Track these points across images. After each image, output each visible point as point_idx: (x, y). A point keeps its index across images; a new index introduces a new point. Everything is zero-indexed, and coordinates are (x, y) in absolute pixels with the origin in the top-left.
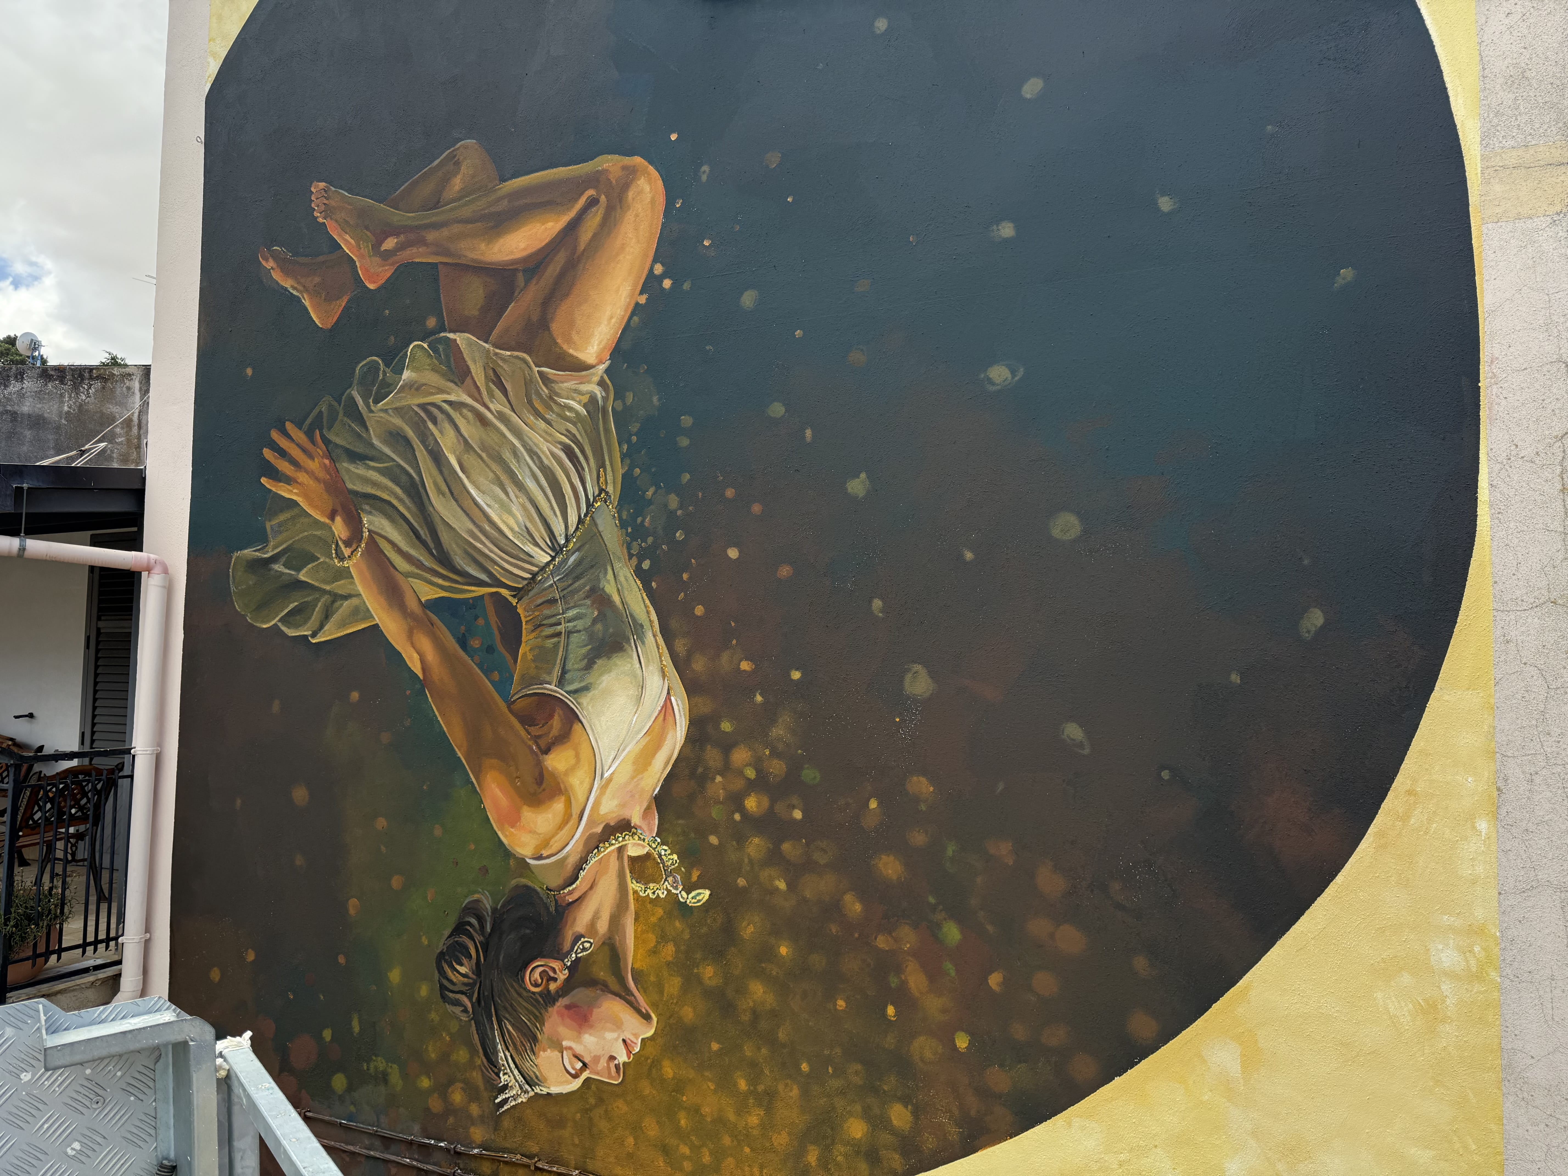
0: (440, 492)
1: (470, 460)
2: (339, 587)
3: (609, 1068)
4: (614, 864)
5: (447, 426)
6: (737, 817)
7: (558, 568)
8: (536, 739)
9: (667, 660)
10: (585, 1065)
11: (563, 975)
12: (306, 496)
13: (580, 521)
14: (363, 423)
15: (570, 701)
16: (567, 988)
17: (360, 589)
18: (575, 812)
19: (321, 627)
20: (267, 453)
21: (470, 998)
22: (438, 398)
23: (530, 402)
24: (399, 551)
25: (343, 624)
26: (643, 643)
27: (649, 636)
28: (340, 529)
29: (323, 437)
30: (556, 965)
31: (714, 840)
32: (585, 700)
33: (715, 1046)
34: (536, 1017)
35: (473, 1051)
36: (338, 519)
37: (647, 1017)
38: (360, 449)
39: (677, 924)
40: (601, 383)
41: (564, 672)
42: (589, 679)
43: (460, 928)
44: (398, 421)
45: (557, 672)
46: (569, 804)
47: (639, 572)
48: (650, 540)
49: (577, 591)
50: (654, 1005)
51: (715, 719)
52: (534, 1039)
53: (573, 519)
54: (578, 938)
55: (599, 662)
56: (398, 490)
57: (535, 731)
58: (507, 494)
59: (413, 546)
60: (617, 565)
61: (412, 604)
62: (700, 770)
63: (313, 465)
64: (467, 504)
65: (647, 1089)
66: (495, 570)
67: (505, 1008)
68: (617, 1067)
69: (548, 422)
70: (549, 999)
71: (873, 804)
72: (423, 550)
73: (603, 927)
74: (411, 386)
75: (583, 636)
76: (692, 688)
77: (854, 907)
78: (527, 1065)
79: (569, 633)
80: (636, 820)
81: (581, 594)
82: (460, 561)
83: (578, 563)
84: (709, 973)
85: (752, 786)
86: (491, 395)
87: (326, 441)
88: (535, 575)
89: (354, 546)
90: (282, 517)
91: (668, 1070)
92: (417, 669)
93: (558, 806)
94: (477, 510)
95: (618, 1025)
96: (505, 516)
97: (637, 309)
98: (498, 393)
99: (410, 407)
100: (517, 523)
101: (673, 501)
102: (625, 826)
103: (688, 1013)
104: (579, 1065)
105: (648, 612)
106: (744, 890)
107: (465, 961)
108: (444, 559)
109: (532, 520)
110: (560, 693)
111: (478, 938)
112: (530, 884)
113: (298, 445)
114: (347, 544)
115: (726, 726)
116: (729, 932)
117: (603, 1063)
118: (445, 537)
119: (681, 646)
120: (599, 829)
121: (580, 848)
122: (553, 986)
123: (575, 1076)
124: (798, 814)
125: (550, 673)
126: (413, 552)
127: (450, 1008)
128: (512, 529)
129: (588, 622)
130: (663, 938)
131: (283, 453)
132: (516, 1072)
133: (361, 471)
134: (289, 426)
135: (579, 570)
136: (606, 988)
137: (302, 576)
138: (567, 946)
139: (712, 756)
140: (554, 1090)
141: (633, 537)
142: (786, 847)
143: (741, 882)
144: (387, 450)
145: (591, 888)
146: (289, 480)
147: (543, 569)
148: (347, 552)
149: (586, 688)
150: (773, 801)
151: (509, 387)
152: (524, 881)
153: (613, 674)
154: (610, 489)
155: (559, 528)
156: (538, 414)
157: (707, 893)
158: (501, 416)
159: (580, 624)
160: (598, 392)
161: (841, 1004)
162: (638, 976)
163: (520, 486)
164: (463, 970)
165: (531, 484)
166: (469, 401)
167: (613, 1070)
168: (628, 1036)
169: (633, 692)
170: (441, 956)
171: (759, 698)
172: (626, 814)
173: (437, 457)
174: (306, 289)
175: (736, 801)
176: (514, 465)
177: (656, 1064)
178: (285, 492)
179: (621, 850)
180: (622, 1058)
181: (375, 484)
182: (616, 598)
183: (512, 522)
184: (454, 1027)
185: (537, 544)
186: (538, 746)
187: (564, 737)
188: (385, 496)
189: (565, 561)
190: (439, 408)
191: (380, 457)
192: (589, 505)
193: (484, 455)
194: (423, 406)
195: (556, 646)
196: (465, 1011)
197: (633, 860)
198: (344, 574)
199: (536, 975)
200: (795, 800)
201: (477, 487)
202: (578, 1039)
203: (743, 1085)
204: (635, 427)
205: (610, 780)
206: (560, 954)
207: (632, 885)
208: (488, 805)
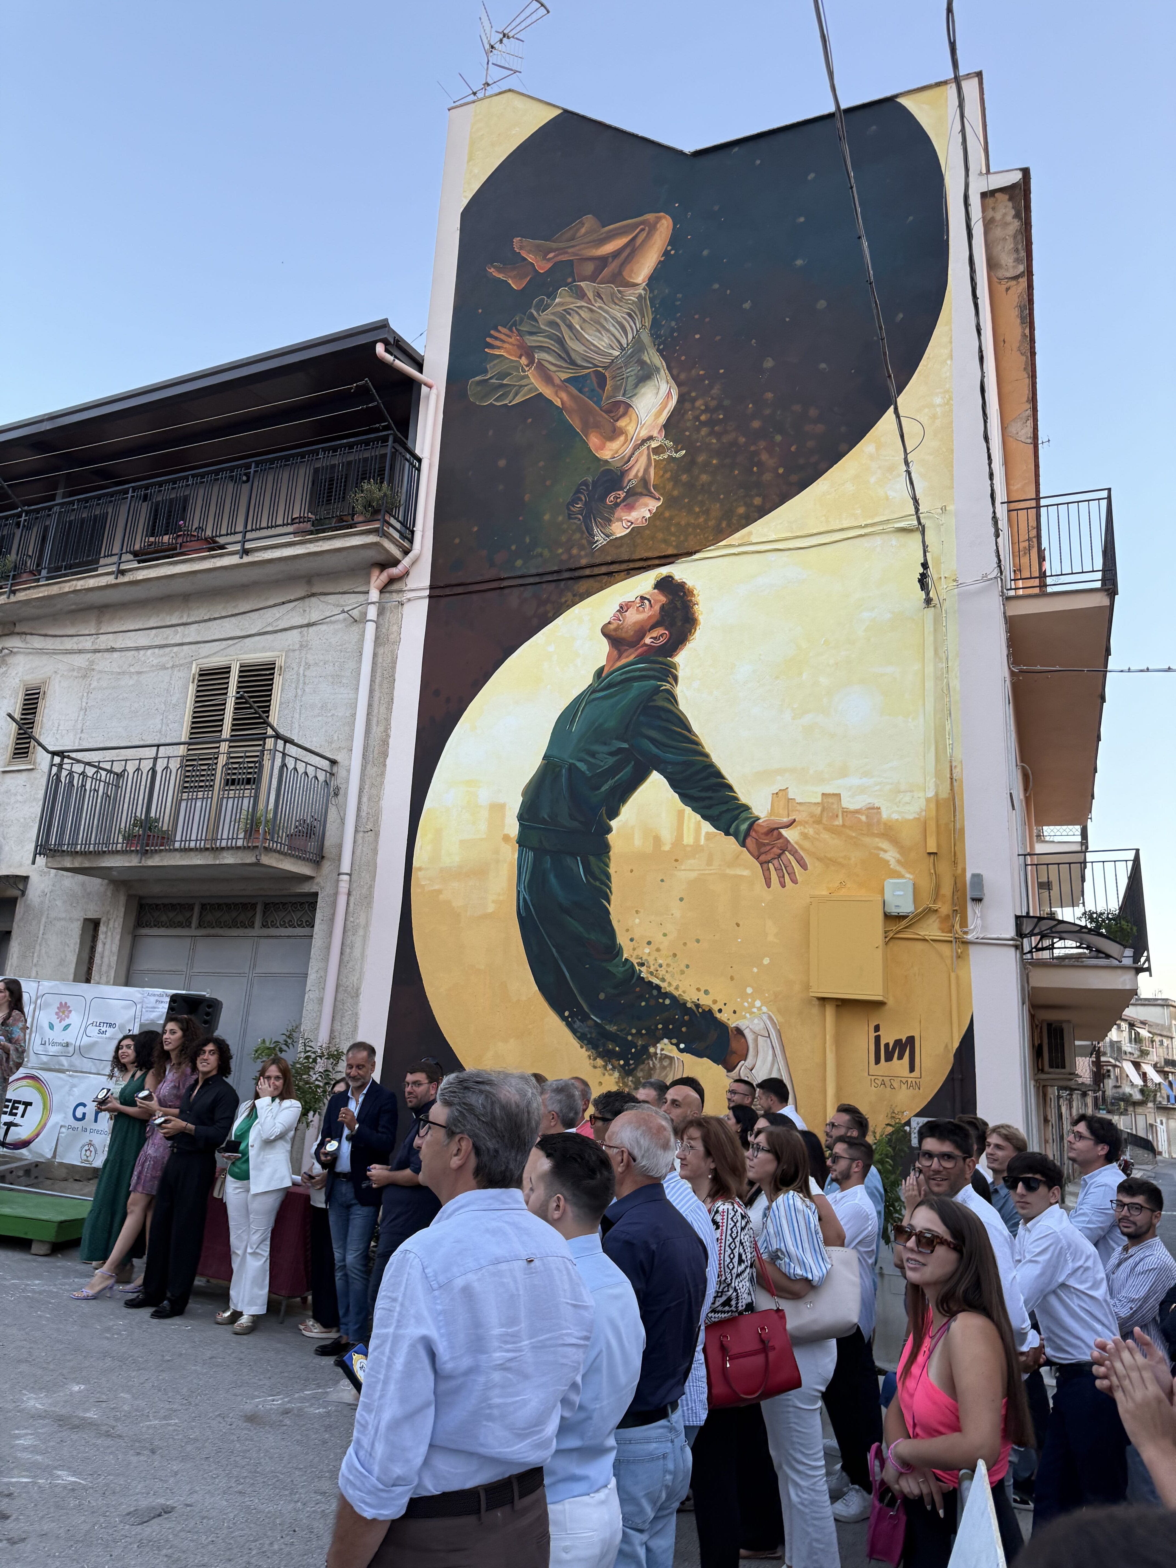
0: (571, 339)
1: (586, 325)
2: (523, 382)
3: (642, 521)
4: (646, 452)
5: (575, 315)
6: (697, 423)
7: (623, 356)
8: (612, 418)
9: (669, 377)
12: (508, 352)
13: (633, 338)
14: (536, 320)
15: (628, 401)
17: (533, 381)
18: (629, 438)
19: (514, 398)
20: (488, 340)
21: (582, 515)
22: (571, 306)
23: (613, 300)
24: (551, 364)
25: (525, 396)
26: (659, 374)
27: (662, 371)
28: (524, 361)
29: (517, 329)
30: (620, 492)
31: (687, 434)
32: (634, 399)
33: (686, 501)
34: (611, 513)
35: (582, 533)
36: (523, 358)
37: (659, 499)
38: (534, 330)
40: (644, 289)
41: (625, 391)
42: (636, 392)
43: (578, 491)
44: (552, 317)
45: (622, 391)
46: (626, 436)
47: (658, 350)
48: (663, 338)
49: (631, 362)
50: (661, 495)
51: (689, 393)
52: (611, 520)
53: (630, 337)
54: (630, 481)
55: (640, 385)
56: (552, 342)
57: (612, 415)
58: (601, 334)
59: (558, 361)
60: (649, 350)
61: (557, 381)
62: (682, 412)
63: (511, 340)
64: (584, 341)
65: (658, 523)
66: (595, 362)
67: (597, 514)
69: (620, 306)
70: (617, 505)
71: (750, 406)
72: (562, 361)
73: (640, 474)
74: (560, 304)
75: (634, 377)
76: (679, 385)
77: (742, 440)
78: (607, 531)
79: (628, 377)
80: (655, 434)
81: (633, 362)
82: (580, 362)
83: (631, 353)
84: (684, 477)
85: (703, 412)
86: (596, 301)
87: (518, 330)
88: (613, 360)
89: (530, 366)
90: (495, 362)
91: (667, 514)
92: (559, 404)
93: (622, 438)
94: (588, 342)
95: (646, 505)
96: (600, 342)
97: (660, 262)
98: (598, 300)
99: (558, 311)
100: (605, 343)
101: (673, 324)
102: (651, 438)
103: (676, 493)
104: (630, 524)
105: (662, 363)
106: (700, 446)
107: (580, 503)
108: (573, 363)
109: (612, 341)
110: (624, 399)
111: (585, 493)
112: (609, 468)
113: (504, 334)
114: (527, 366)
115: (693, 394)
116: (693, 462)
117: (640, 520)
118: (573, 355)
119: (675, 372)
120: (639, 442)
121: (631, 450)
122: (619, 500)
123: (628, 528)
124: (721, 416)
125: (619, 392)
126: (557, 363)
128: (603, 346)
129: (636, 372)
130: (665, 472)
131: (496, 338)
132: (602, 534)
133: (535, 338)
134: (500, 328)
136: (641, 494)
137: (505, 382)
138: (625, 485)
139: (687, 405)
140: (618, 536)
142: (716, 428)
143: (698, 444)
144: (547, 329)
145: (636, 462)
146: (499, 348)
147: (616, 357)
148: (527, 369)
149: (635, 395)
150: (711, 415)
151: (603, 297)
152: (607, 467)
153: (646, 388)
154: (647, 324)
155: (624, 342)
156: (616, 304)
157: (684, 452)
158: (600, 308)
159: (632, 373)
160: (643, 292)
161: (736, 472)
163: (608, 330)
165: (612, 329)
166: (586, 305)
167: (644, 521)
168: (650, 508)
169: (655, 392)
170: (569, 504)
171: (707, 382)
172: (651, 434)
173: (570, 327)
174: (510, 277)
175: (697, 418)
176: (605, 324)
177: (662, 513)
178: (497, 352)
179: (648, 447)
180: (648, 515)
181: (542, 342)
182: (648, 361)
183: (603, 343)
184: (574, 527)
185: (614, 349)
186: (613, 420)
187: (625, 414)
188: (546, 345)
189: (626, 353)
190: (573, 310)
191: (544, 331)
192: (637, 331)
193: (591, 323)
194: (564, 310)
195: (622, 383)
196: (580, 520)
197: (654, 449)
198: (525, 377)
199: (612, 498)
200: (720, 412)
201: (588, 334)
202: (629, 515)
203: (697, 510)
204: (658, 301)
205: (644, 424)
206: (622, 489)
207: (653, 457)
208: (591, 445)
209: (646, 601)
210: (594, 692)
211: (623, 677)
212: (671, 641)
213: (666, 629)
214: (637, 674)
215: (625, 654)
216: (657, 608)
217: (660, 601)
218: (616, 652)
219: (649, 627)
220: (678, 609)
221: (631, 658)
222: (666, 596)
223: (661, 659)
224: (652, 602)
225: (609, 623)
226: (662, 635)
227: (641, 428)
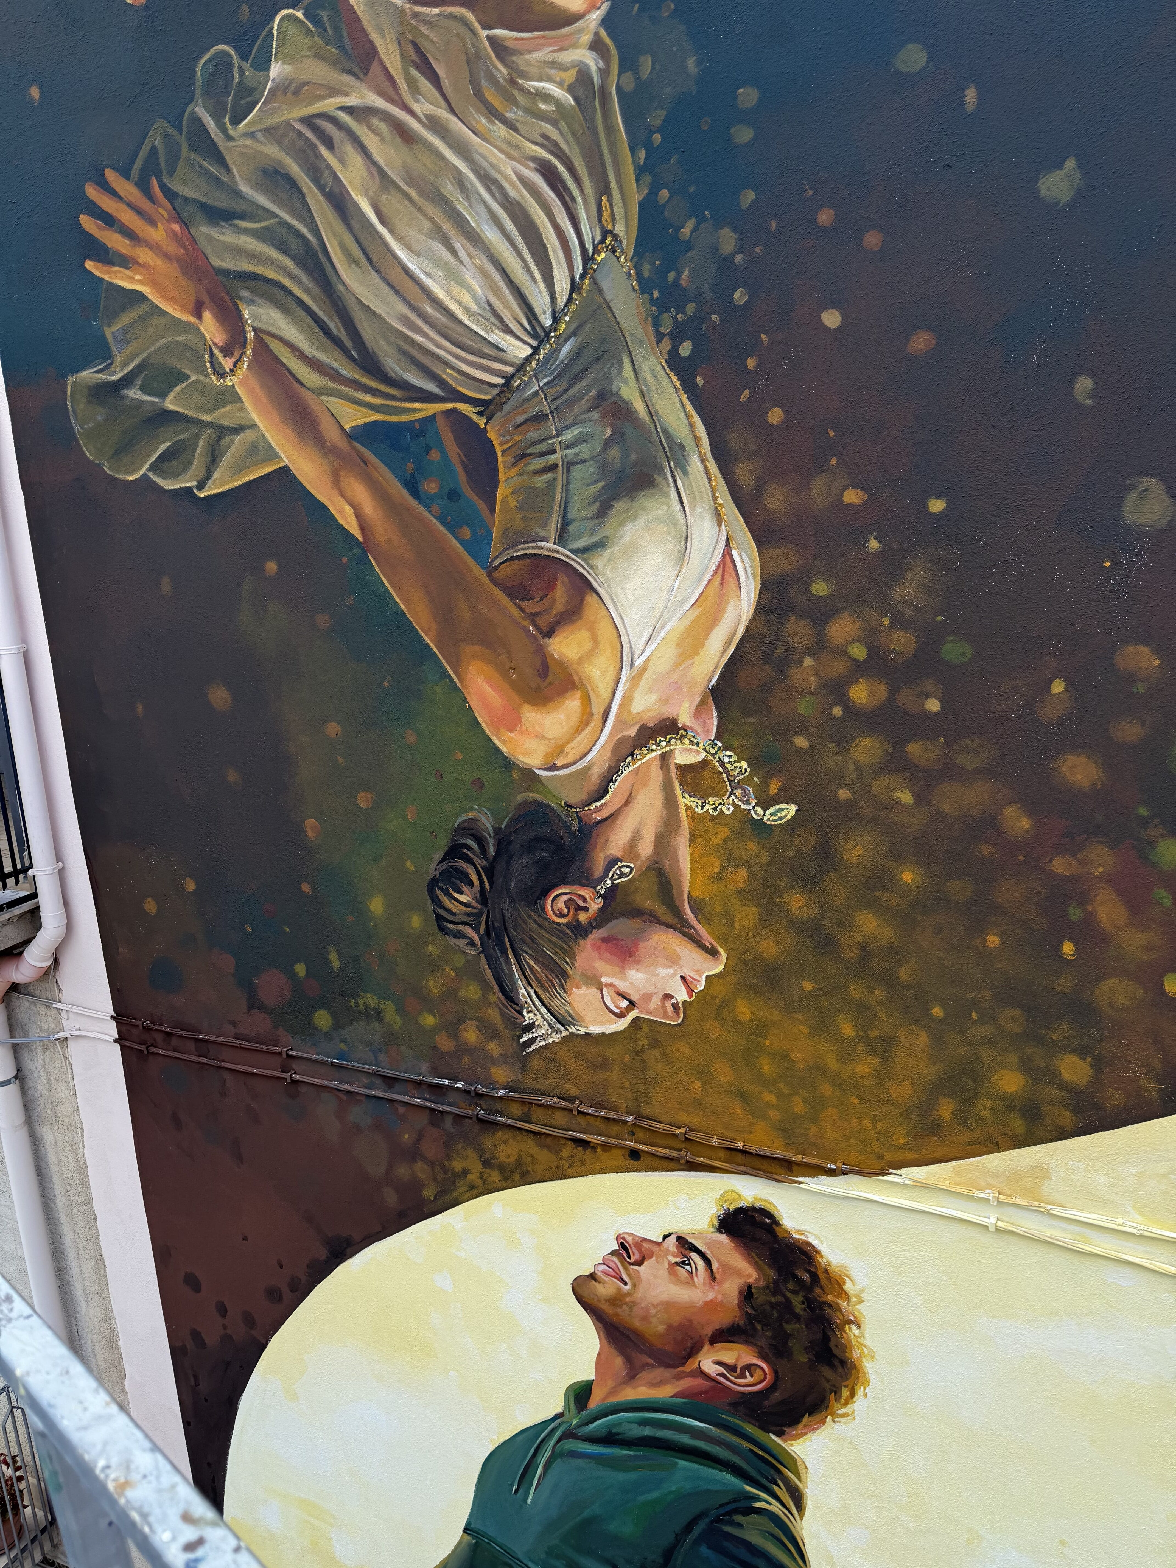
0: (351, 259)
1: (392, 202)
2: (224, 416)
3: (664, 1007)
5: (350, 150)
6: (837, 711)
7: (543, 365)
8: (533, 617)
9: (724, 496)
10: (632, 1004)
11: (595, 905)
13: (575, 287)
14: (219, 159)
15: (577, 562)
16: (602, 918)
17: (255, 416)
18: (597, 710)
20: (87, 222)
21: (476, 929)
22: (329, 104)
24: (303, 357)
26: (685, 473)
27: (695, 462)
28: (211, 329)
29: (163, 188)
30: (586, 892)
31: (801, 742)
32: (600, 561)
33: (808, 986)
34: (564, 951)
35: (485, 986)
36: (207, 315)
38: (221, 201)
39: (750, 845)
40: (596, 46)
41: (566, 522)
42: (605, 531)
43: (454, 851)
44: (272, 151)
46: (587, 700)
47: (674, 362)
48: (691, 308)
49: (576, 400)
51: (803, 577)
52: (564, 975)
53: (562, 284)
54: (612, 862)
55: (618, 505)
56: (290, 263)
57: (530, 606)
58: (454, 252)
59: (322, 348)
60: (638, 354)
62: (779, 651)
63: (157, 235)
65: (715, 1030)
66: (448, 375)
67: (523, 941)
68: (675, 1006)
69: (511, 126)
70: (580, 931)
71: (1058, 687)
72: (337, 353)
73: (646, 848)
74: (285, 90)
75: (591, 469)
76: (765, 533)
77: (1019, 822)
79: (569, 465)
80: (685, 718)
81: (584, 403)
82: (394, 366)
84: (798, 903)
85: (859, 670)
86: (414, 88)
88: (509, 379)
89: (237, 354)
90: (126, 319)
91: (744, 1010)
93: (572, 704)
94: (410, 283)
95: (674, 960)
96: (456, 289)
98: (424, 83)
99: (288, 124)
100: (475, 298)
101: (728, 240)
102: (671, 728)
103: (769, 949)
104: (625, 1004)
105: (691, 425)
106: (849, 804)
107: (465, 888)
108: (370, 365)
109: (498, 291)
110: (562, 553)
111: (480, 862)
112: (542, 799)
113: (129, 205)
114: (227, 351)
115: (820, 588)
116: (826, 855)
117: (656, 1002)
118: (368, 331)
119: (745, 473)
120: (632, 732)
121: (608, 754)
122: (583, 917)
123: (621, 1015)
124: (933, 705)
126: (322, 357)
127: (452, 941)
128: (466, 309)
129: (596, 445)
130: (731, 862)
132: (543, 1010)
133: (229, 236)
134: (110, 175)
135: (578, 367)
136: (654, 919)
137: (170, 404)
138: (598, 871)
139: (799, 631)
140: (594, 1029)
141: (662, 305)
142: (914, 749)
143: (844, 794)
144: (263, 200)
145: (627, 803)
147: (520, 368)
148: (227, 364)
150: (894, 689)
152: (533, 796)
153: (640, 522)
154: (620, 229)
157: (793, 808)
158: (434, 124)
159: (584, 450)
160: (592, 61)
161: (993, 940)
162: (697, 906)
163: (474, 238)
164: (463, 898)
165: (491, 234)
166: (379, 102)
167: (670, 1009)
168: (687, 972)
169: (672, 546)
170: (433, 884)
171: (874, 544)
172: (670, 711)
173: (341, 203)
175: (836, 690)
176: (461, 205)
177: (726, 1003)
178: (124, 279)
179: (665, 758)
180: (681, 996)
181: (252, 256)
182: (639, 407)
183: (466, 298)
184: (459, 961)
185: (508, 330)
186: (536, 626)
187: (572, 614)
188: (272, 274)
189: (555, 353)
190: (334, 121)
191: (252, 212)
192: (587, 259)
193: (412, 193)
195: (551, 484)
196: (472, 943)
197: (683, 769)
198: (228, 396)
199: (561, 904)
200: (929, 686)
201: (408, 248)
202: (622, 975)
203: (848, 1030)
204: (656, 118)
205: (644, 668)
206: (590, 882)
207: (685, 800)
208: (474, 703)
209: (694, 1256)
210: (570, 1434)
211: (647, 1431)
212: (777, 1396)
213: (763, 1357)
214: (685, 1439)
215: (645, 1375)
216: (731, 1289)
217: (738, 1272)
218: (619, 1361)
219: (709, 1331)
220: (797, 1318)
221: (665, 1393)
222: (756, 1266)
223: (750, 1429)
224: (715, 1265)
225: (593, 1276)
226: (749, 1367)
227: (635, 680)
